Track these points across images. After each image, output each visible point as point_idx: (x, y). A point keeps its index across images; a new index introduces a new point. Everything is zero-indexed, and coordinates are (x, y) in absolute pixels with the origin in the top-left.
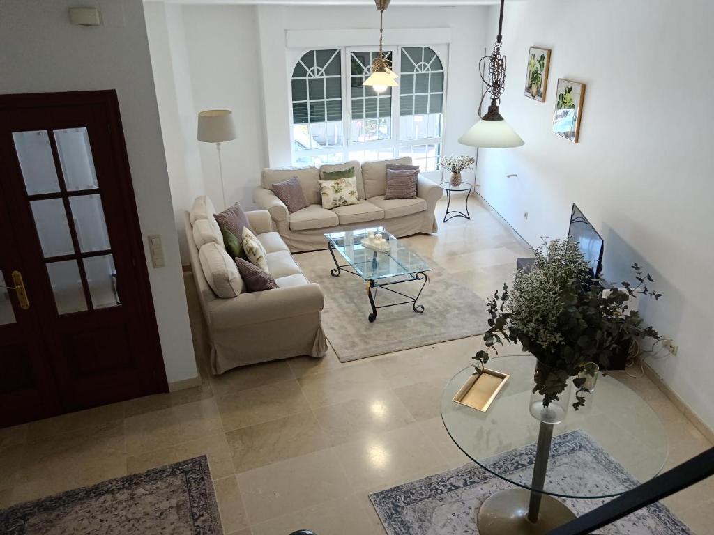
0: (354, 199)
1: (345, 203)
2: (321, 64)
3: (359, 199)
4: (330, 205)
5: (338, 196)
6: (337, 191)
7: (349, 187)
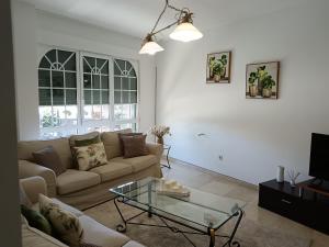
0: (105, 160)
1: (99, 164)
2: (61, 61)
3: (109, 159)
4: (86, 167)
5: (93, 158)
6: (92, 154)
7: (99, 151)
